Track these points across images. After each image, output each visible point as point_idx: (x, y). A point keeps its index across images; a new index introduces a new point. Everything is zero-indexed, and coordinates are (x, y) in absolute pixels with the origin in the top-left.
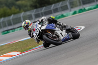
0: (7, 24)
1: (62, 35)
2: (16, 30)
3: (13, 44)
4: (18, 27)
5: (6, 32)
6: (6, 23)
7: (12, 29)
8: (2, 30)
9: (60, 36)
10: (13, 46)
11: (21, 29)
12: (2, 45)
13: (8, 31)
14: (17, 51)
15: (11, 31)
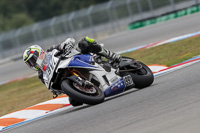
0: (140, 9)
1: (107, 81)
2: (158, 19)
3: (153, 49)
4: (163, 15)
5: (138, 24)
6: (139, 5)
7: (149, 19)
8: (129, 20)
9: (102, 82)
10: (150, 54)
11: (168, 19)
12: (129, 50)
13: (142, 23)
14: (160, 64)
15: (148, 22)
